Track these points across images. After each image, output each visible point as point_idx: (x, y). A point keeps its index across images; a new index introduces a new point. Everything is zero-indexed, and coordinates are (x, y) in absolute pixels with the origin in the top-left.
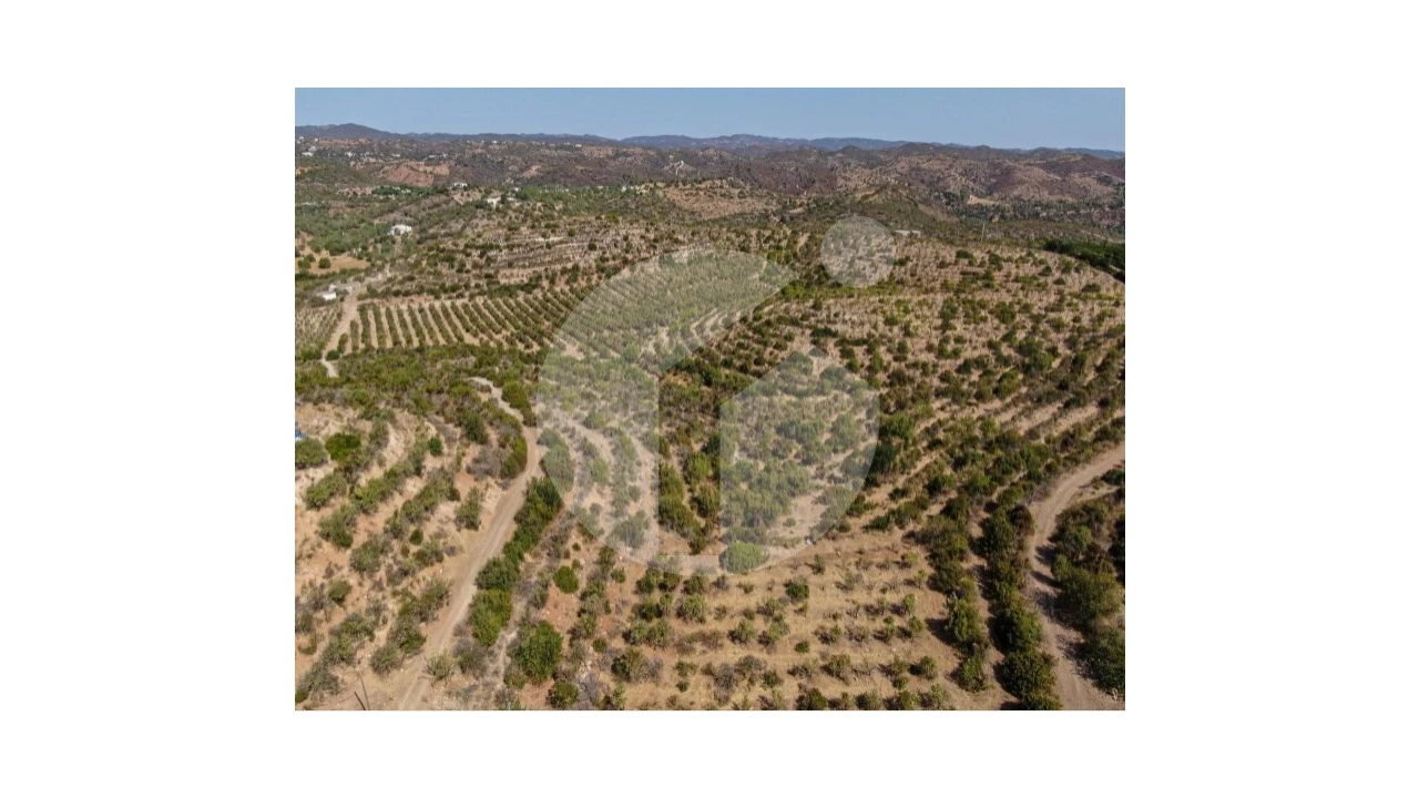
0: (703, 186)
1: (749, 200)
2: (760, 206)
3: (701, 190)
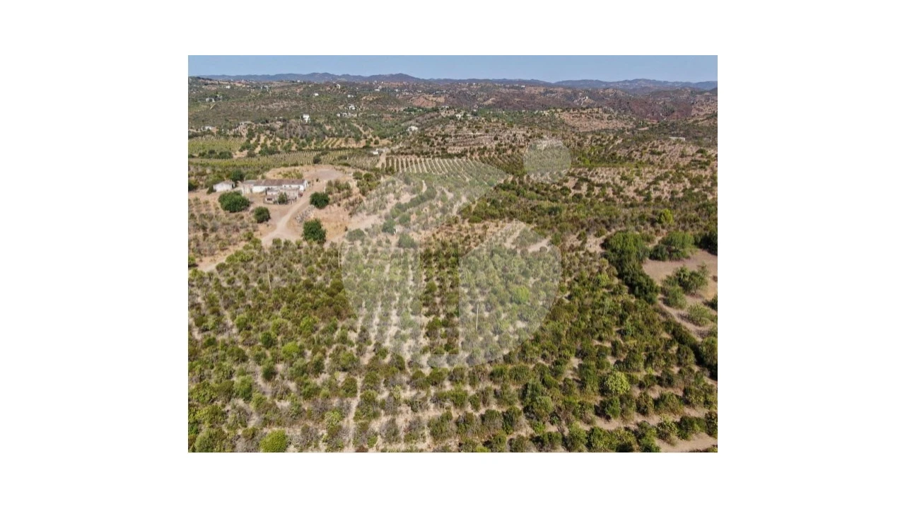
0: (585, 112)
1: (614, 121)
2: (620, 125)
3: (583, 114)
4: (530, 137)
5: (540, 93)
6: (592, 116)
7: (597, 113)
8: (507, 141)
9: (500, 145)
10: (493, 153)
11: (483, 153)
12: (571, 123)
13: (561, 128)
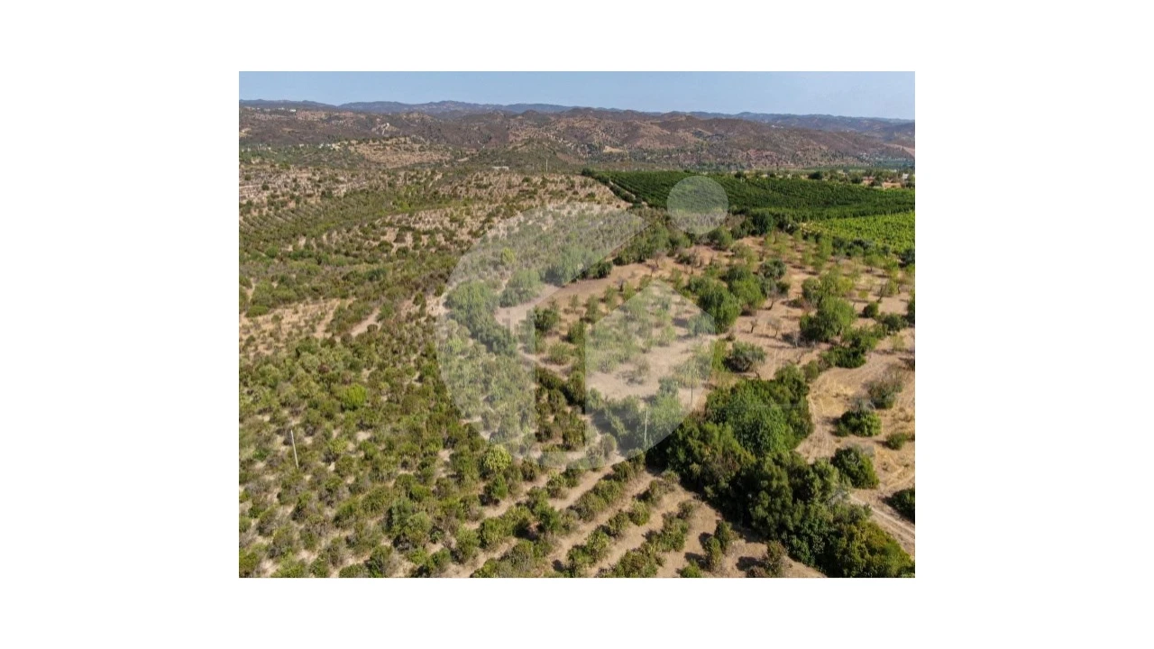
0: (389, 142)
1: (428, 153)
2: (436, 157)
3: (388, 145)
4: (320, 181)
5: (321, 119)
6: (400, 148)
7: (405, 143)
8: (285, 190)
9: (274, 196)
10: (266, 209)
11: (249, 212)
12: (374, 158)
13: (362, 165)
